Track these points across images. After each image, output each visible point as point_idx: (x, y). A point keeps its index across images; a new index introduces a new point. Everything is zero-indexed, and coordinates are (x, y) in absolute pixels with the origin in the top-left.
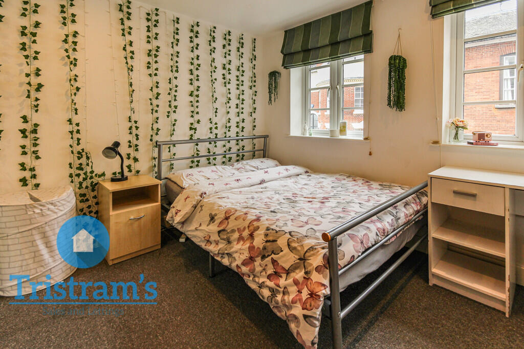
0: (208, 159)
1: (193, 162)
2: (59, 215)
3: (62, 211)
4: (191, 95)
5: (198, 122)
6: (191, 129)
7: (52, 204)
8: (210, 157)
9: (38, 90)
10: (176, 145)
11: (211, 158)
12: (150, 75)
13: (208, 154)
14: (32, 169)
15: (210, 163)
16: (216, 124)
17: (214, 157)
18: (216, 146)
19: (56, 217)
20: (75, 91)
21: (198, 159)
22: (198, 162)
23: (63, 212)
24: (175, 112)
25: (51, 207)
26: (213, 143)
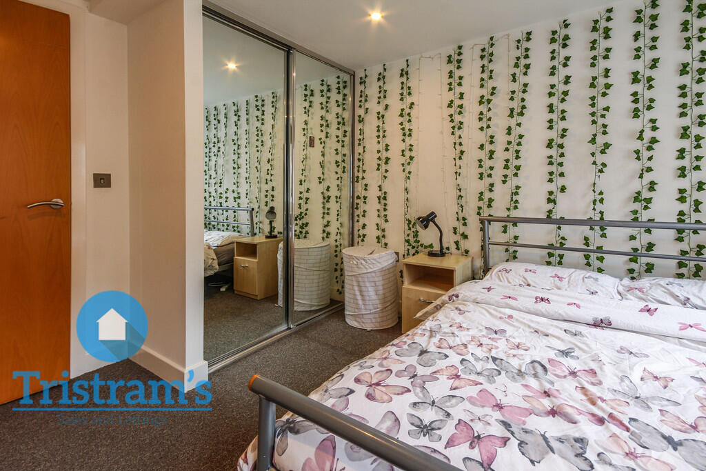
0: (587, 257)
1: (550, 255)
2: (368, 271)
3: (371, 268)
4: (549, 145)
5: (563, 189)
6: (549, 201)
7: (364, 260)
8: (591, 254)
9: (386, 163)
10: (518, 224)
11: (593, 256)
12: (482, 129)
13: (585, 247)
14: (383, 230)
15: (588, 264)
16: (601, 193)
17: (599, 255)
18: (603, 236)
19: (365, 272)
20: (409, 160)
21: (561, 252)
22: (561, 256)
23: (371, 270)
24: (516, 175)
25: (363, 262)
26: (597, 228)
